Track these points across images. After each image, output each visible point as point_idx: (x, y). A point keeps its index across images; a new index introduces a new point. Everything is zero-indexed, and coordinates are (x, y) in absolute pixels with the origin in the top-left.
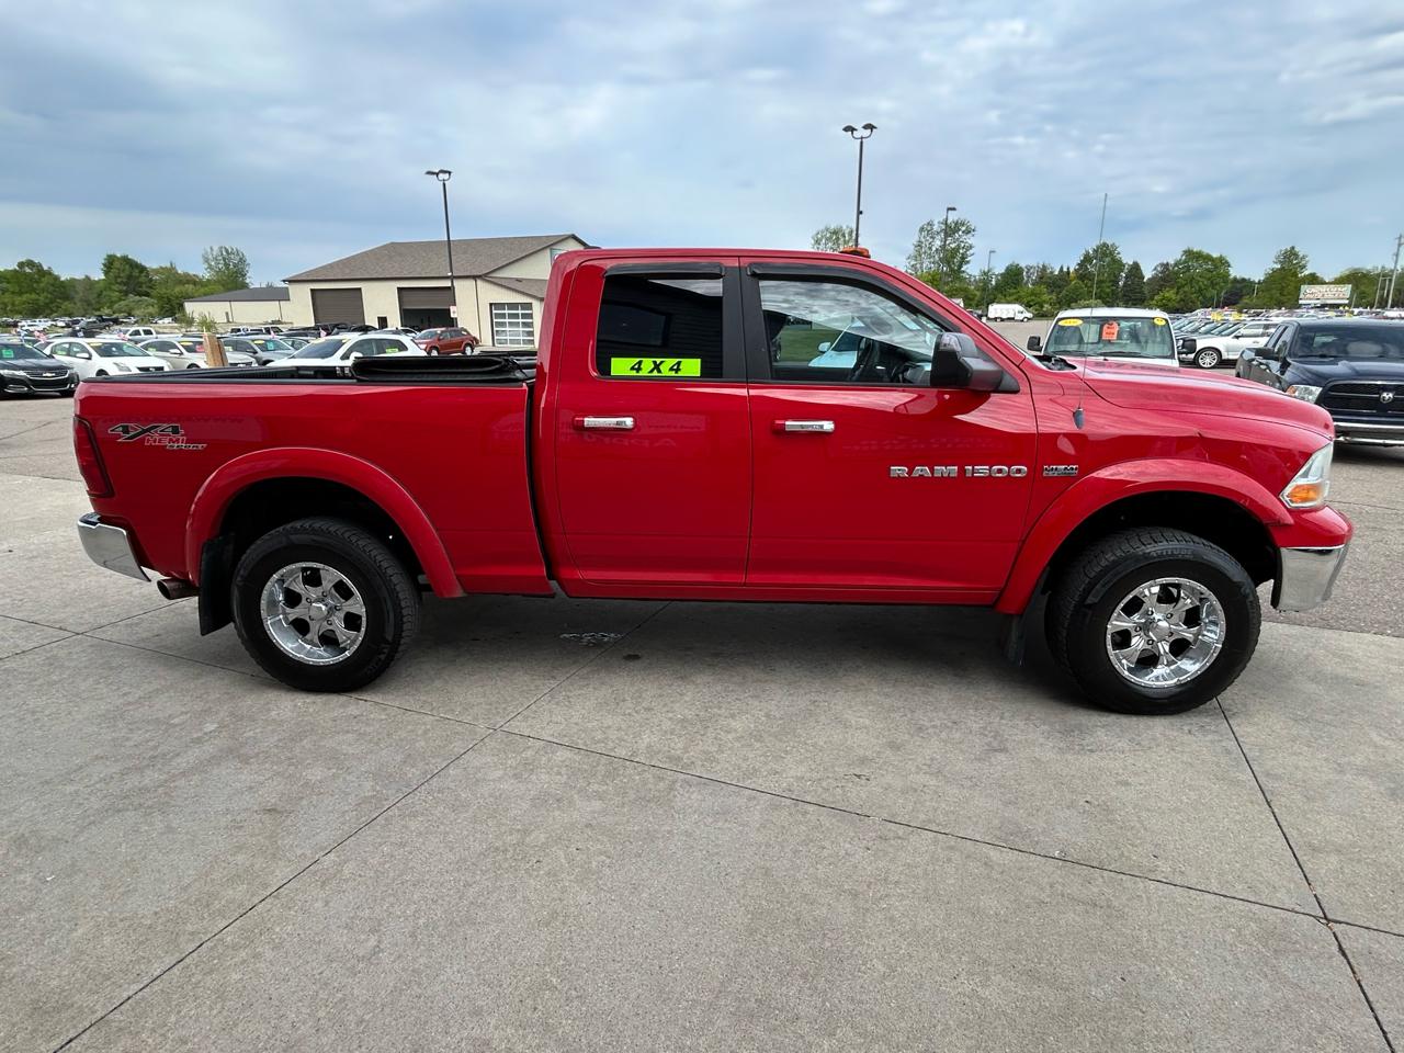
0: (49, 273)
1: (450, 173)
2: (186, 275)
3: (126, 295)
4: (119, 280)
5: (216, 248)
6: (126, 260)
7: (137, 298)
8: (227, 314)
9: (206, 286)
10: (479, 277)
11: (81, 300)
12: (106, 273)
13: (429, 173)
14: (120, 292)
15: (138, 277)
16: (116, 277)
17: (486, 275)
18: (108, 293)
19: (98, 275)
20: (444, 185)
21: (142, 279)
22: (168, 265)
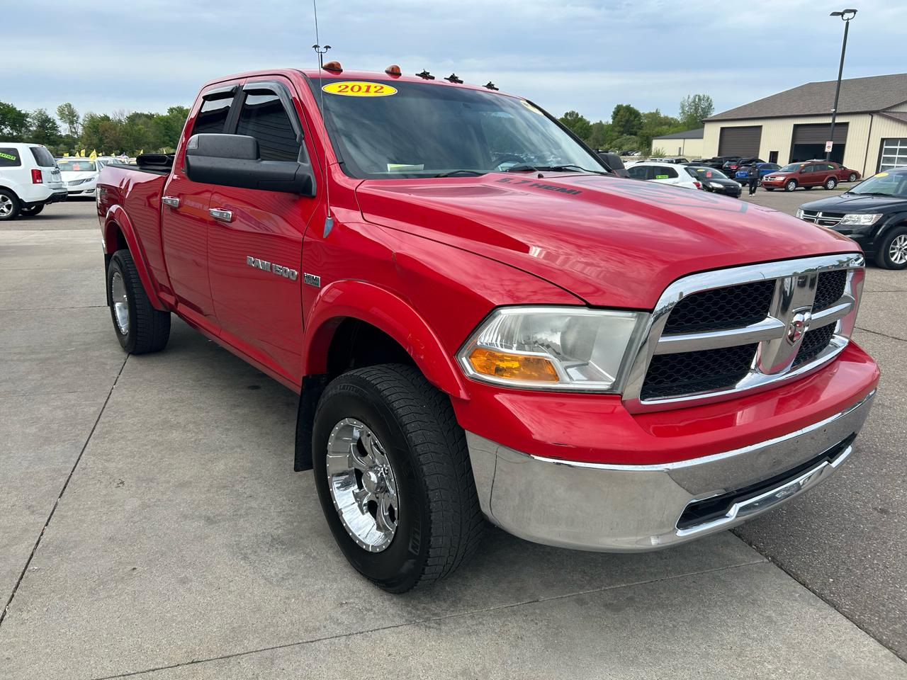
0: (581, 119)
1: (855, 11)
2: (666, 118)
3: (622, 134)
4: (621, 123)
5: (692, 97)
6: (628, 109)
7: (628, 137)
8: (680, 148)
9: (677, 127)
10: (877, 112)
11: (594, 139)
12: (614, 118)
13: (834, 14)
14: (619, 132)
15: (632, 121)
16: (619, 122)
17: (884, 110)
18: (611, 133)
19: (608, 120)
20: (847, 24)
21: (636, 122)
22: (655, 111)
